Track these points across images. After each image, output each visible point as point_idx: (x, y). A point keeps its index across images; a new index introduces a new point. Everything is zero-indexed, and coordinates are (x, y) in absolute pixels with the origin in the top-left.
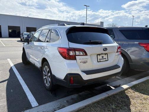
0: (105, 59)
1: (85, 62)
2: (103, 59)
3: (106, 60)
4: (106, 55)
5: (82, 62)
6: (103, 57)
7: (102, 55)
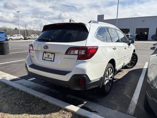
0: (51, 58)
1: (33, 57)
2: (48, 58)
3: (51, 60)
4: (53, 55)
6: (48, 56)
7: (48, 54)
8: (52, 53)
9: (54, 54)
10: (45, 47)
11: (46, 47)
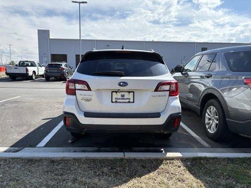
0: (128, 99)
1: (88, 100)
2: (123, 99)
5: (84, 100)
6: (123, 96)
7: (123, 93)
8: (129, 92)
9: (133, 92)
10: (122, 84)
11: (125, 84)
